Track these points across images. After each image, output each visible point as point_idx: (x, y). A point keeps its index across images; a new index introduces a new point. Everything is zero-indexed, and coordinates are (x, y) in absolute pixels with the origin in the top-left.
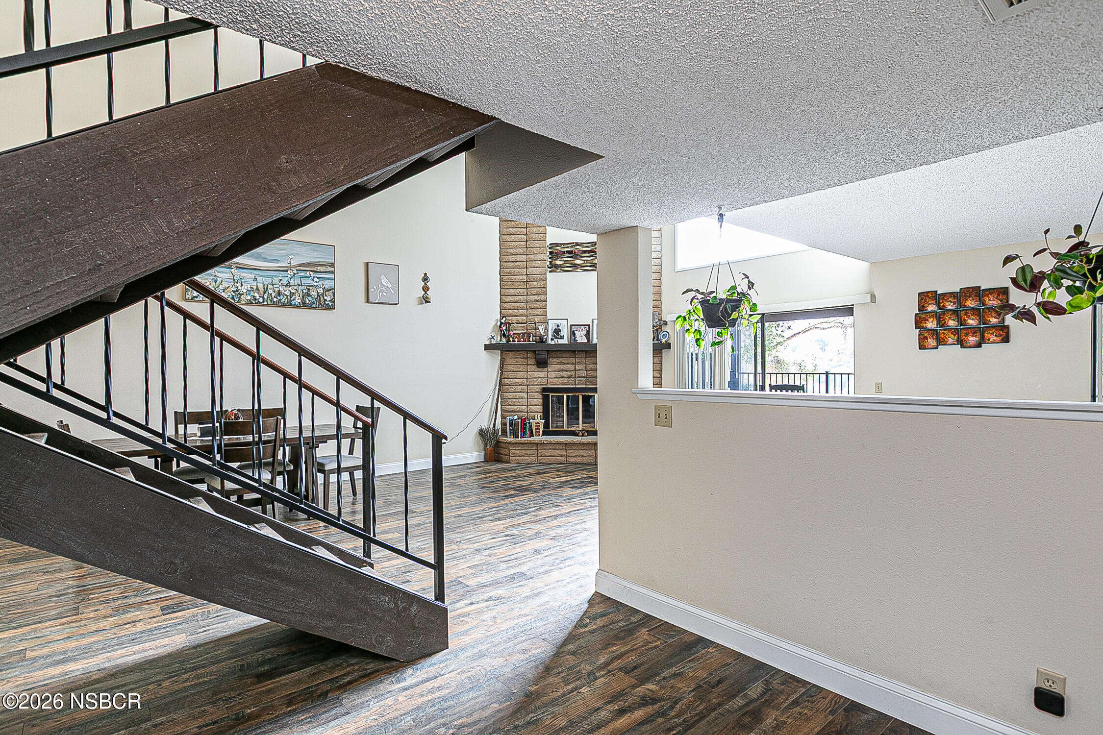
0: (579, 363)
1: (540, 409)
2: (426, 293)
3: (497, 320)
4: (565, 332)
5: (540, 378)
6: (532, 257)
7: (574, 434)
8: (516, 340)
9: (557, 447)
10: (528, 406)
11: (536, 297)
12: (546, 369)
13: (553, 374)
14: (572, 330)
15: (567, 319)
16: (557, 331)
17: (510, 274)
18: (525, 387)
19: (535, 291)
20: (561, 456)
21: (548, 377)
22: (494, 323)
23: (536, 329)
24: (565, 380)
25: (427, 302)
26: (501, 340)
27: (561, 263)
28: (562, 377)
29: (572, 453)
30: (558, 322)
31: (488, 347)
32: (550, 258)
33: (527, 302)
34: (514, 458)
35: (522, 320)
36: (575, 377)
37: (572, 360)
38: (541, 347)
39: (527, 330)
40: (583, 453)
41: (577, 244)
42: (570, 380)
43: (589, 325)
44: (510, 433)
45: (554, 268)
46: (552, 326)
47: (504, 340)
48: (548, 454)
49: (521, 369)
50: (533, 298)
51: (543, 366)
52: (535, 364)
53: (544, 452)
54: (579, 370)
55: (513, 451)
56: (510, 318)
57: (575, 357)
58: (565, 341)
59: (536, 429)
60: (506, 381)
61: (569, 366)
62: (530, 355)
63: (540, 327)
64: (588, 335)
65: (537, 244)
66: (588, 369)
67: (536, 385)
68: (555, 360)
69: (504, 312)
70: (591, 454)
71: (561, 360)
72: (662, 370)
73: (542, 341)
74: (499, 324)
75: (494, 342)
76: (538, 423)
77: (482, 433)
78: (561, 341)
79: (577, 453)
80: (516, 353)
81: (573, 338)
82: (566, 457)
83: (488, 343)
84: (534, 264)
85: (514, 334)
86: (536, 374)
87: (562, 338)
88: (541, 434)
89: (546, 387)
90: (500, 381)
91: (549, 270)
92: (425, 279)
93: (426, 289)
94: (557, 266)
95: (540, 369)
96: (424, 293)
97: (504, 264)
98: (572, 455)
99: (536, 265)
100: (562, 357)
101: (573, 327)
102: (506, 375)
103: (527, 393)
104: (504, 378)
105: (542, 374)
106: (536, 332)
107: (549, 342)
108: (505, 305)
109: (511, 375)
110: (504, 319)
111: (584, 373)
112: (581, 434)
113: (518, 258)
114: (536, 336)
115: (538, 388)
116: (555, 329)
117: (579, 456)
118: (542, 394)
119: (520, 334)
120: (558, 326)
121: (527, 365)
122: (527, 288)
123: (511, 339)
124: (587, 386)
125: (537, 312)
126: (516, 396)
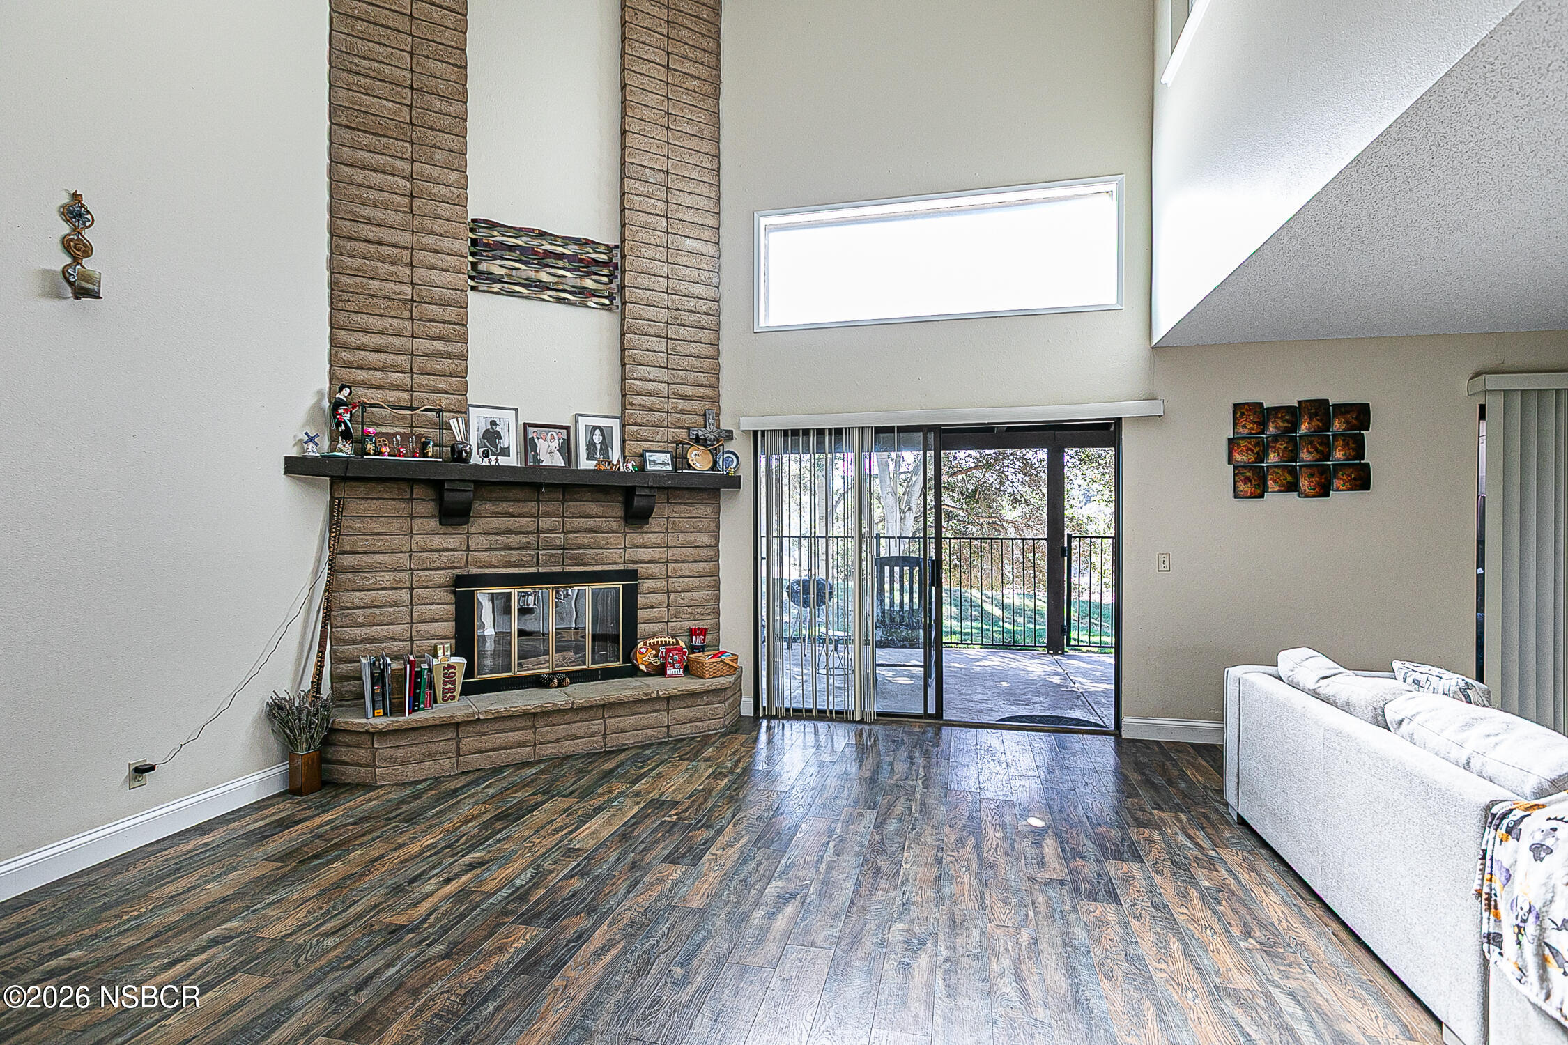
0: (549, 515)
1: (449, 628)
2: (76, 260)
3: (320, 393)
4: (511, 440)
5: (448, 550)
6: (429, 240)
7: (537, 682)
8: (386, 450)
9: (512, 724)
10: (412, 623)
11: (440, 346)
12: (463, 529)
13: (480, 541)
14: (530, 436)
15: (516, 410)
16: (491, 436)
17: (361, 272)
18: (404, 576)
19: (436, 329)
20: (521, 744)
21: (468, 549)
22: (311, 400)
23: (443, 426)
24: (515, 556)
25: (82, 292)
26: (332, 449)
27: (503, 271)
28: (508, 548)
29: (547, 732)
30: (495, 414)
31: (294, 467)
32: (473, 254)
33: (412, 354)
34: (390, 770)
35: (399, 400)
36: (538, 549)
37: (531, 507)
38: (456, 471)
39: (412, 427)
40: (575, 728)
41: (543, 234)
42: (526, 555)
43: (567, 428)
44: (374, 702)
45: (481, 279)
46: (478, 420)
47: (346, 449)
48: (488, 746)
49: (392, 529)
50: (430, 345)
51: (457, 520)
52: (433, 516)
53: (477, 742)
54: (548, 531)
55: (386, 753)
56: (361, 392)
57: (538, 501)
58: (512, 460)
59: (445, 683)
60: (347, 560)
61: (523, 521)
62: (419, 491)
63: (453, 423)
64: (567, 449)
65: (443, 210)
66: (568, 527)
67: (437, 569)
68: (487, 507)
69: (342, 373)
70: (595, 728)
71: (503, 506)
72: (719, 532)
73: (458, 455)
74: (326, 404)
75: (312, 451)
76: (450, 667)
77: (277, 712)
78: (503, 461)
79: (562, 730)
80: (380, 487)
81: (531, 454)
82: (535, 745)
83: (294, 453)
84: (432, 259)
85: (376, 434)
86: (437, 541)
87: (505, 452)
88: (457, 693)
89: (464, 572)
90: (332, 561)
91: (471, 282)
92: (75, 212)
93: (76, 248)
94: (491, 278)
95: (450, 529)
96: (68, 260)
97: (343, 243)
98: (549, 737)
99: (440, 264)
100: (506, 500)
101: (531, 429)
102: (347, 542)
103: (412, 589)
104: (343, 553)
105: (452, 541)
106: (441, 434)
107: (476, 459)
108: (346, 355)
109: (363, 543)
110: (346, 391)
111: (558, 538)
112: (555, 682)
113: (385, 234)
114: (441, 445)
115: (441, 576)
116: (487, 431)
117: (566, 738)
118: (454, 592)
119: (395, 435)
120: (493, 423)
121: (412, 517)
122: (411, 318)
123: (370, 447)
124: (567, 569)
125: (442, 383)
126: (377, 598)
